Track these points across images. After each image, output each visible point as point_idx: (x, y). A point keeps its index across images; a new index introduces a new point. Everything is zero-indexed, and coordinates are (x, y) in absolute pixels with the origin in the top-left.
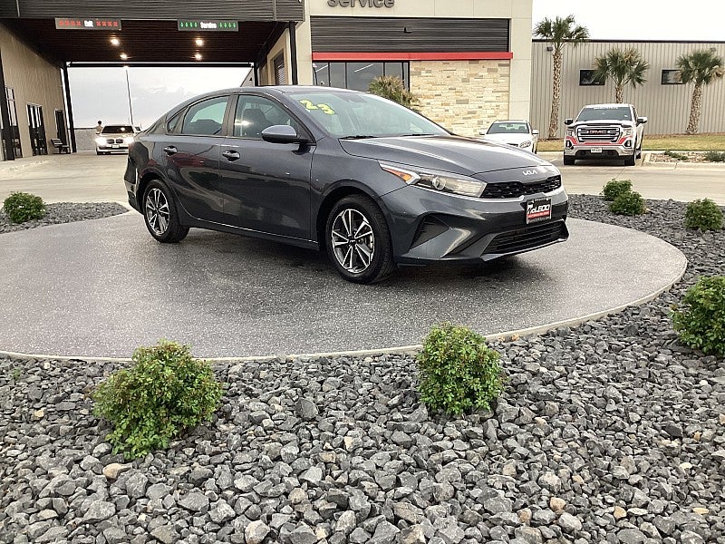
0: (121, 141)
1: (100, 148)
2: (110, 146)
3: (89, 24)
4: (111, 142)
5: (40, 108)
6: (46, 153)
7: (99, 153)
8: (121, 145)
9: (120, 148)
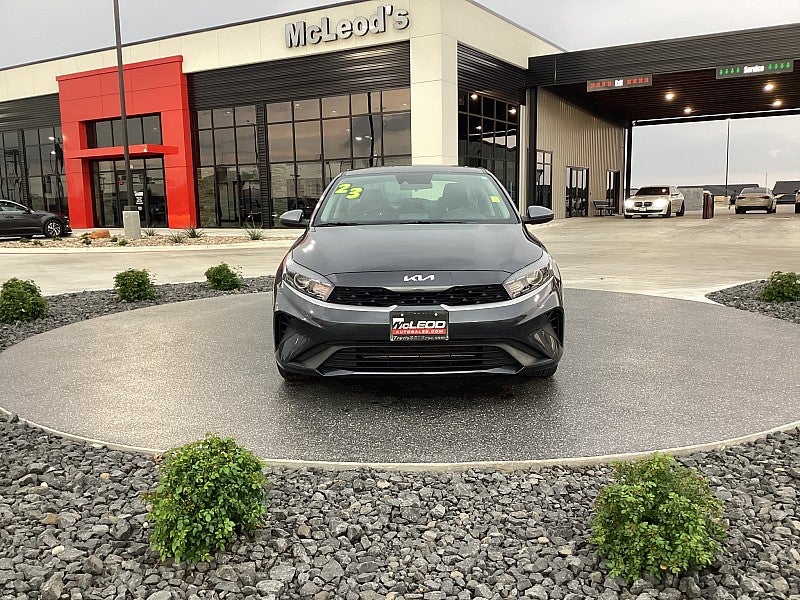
0: (650, 204)
1: (628, 211)
2: (637, 209)
3: (619, 83)
4: (639, 205)
5: (587, 171)
6: (586, 215)
7: (627, 217)
8: (649, 208)
9: (647, 211)
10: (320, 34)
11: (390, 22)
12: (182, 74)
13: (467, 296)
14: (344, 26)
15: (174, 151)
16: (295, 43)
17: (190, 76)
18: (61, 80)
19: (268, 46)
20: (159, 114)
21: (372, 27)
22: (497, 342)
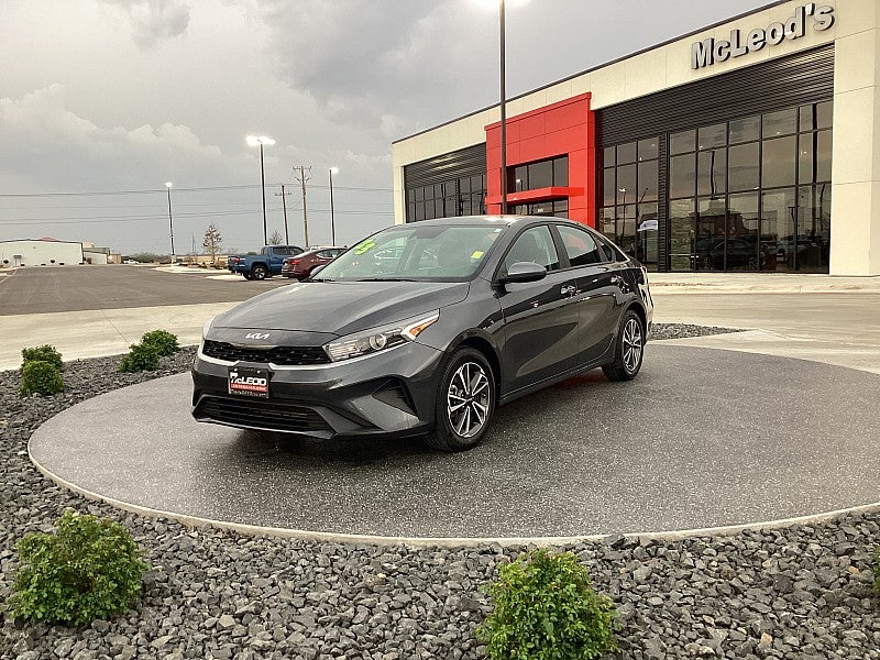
10: (728, 50)
11: (810, 23)
12: (590, 112)
13: (290, 356)
14: (755, 36)
15: (579, 192)
16: (701, 64)
17: (599, 112)
18: (488, 129)
19: (673, 70)
20: (566, 155)
21: (788, 33)
22: (313, 405)
